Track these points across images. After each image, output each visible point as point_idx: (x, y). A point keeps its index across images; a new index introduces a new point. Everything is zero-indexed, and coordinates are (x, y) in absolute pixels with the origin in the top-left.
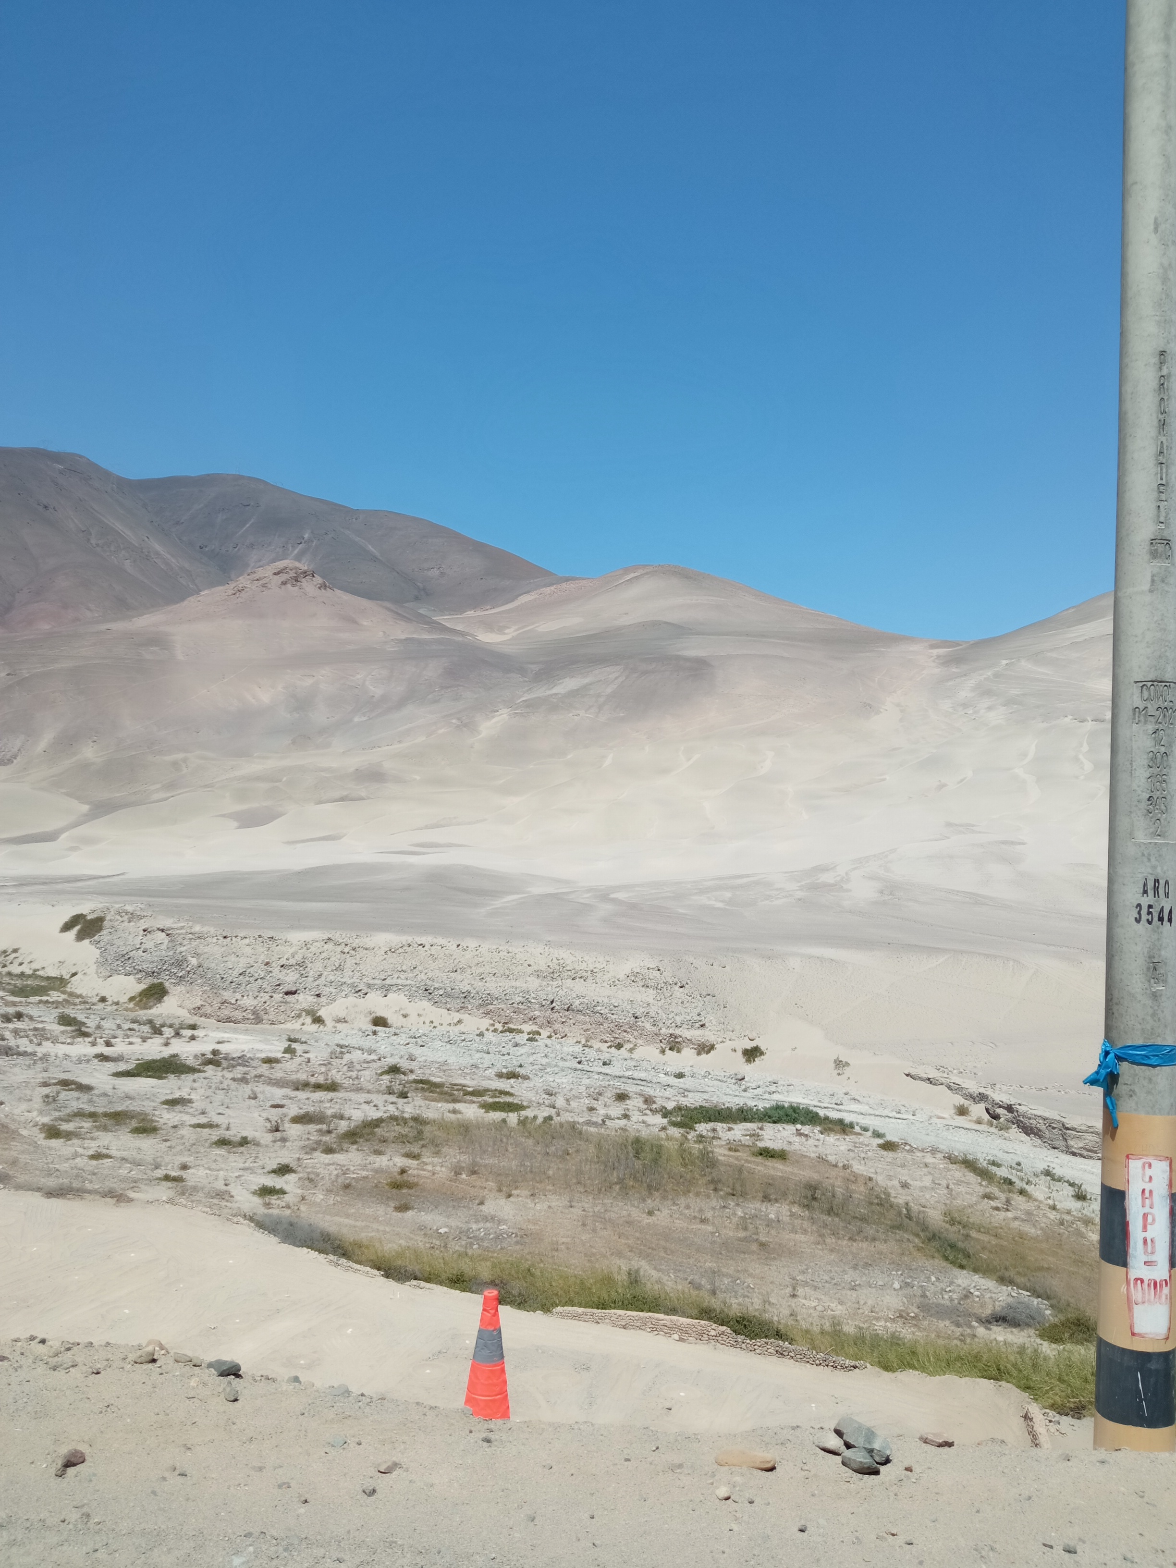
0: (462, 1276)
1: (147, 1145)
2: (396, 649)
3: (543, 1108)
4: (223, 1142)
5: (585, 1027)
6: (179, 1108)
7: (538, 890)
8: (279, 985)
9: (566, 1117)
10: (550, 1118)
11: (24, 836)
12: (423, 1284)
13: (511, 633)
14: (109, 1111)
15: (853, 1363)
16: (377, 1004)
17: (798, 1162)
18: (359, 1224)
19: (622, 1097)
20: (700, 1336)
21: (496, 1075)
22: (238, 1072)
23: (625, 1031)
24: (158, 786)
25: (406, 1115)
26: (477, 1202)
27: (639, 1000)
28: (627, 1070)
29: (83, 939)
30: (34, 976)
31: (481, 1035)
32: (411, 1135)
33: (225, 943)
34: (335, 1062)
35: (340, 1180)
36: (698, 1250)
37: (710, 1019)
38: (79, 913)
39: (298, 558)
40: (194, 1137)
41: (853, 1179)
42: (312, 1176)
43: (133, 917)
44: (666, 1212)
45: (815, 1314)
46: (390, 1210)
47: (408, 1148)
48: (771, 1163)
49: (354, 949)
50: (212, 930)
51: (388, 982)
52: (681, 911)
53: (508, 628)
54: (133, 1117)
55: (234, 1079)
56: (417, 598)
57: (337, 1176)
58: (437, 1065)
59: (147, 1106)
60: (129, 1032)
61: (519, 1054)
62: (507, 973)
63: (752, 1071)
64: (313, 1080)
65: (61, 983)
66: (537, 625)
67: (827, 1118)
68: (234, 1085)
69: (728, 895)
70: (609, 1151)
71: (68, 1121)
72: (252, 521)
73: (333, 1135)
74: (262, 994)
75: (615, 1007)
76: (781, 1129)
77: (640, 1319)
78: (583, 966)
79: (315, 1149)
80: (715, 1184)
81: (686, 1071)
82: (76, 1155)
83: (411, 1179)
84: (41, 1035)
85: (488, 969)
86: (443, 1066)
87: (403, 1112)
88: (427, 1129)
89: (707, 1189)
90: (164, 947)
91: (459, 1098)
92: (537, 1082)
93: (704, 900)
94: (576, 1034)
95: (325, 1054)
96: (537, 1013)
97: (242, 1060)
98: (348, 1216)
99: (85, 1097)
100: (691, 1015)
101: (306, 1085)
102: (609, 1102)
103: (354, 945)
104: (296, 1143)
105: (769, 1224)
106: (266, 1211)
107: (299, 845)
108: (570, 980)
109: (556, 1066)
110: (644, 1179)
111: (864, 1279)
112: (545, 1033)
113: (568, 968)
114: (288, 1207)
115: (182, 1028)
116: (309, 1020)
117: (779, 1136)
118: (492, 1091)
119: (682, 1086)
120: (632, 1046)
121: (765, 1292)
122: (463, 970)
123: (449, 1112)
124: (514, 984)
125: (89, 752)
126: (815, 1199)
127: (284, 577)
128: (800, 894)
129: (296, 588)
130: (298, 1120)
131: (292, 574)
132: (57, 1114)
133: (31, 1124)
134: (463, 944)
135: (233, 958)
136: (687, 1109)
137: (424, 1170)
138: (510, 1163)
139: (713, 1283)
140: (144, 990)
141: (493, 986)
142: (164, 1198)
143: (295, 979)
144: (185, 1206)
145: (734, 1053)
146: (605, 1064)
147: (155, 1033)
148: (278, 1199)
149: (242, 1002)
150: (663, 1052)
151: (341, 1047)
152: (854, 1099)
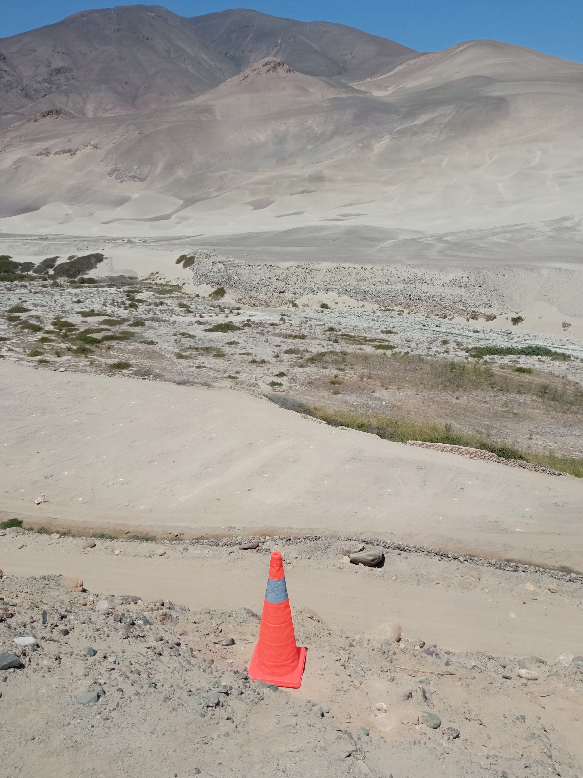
0: (364, 425)
1: (221, 362)
2: (328, 104)
3: (404, 348)
4: (254, 362)
5: (427, 308)
6: (234, 346)
7: (404, 237)
8: (276, 289)
9: (416, 352)
10: (408, 353)
11: (155, 217)
12: (345, 428)
13: (391, 90)
14: (203, 347)
15: (560, 472)
16: (323, 297)
17: (538, 375)
18: (316, 399)
19: (445, 342)
20: (480, 457)
21: (381, 332)
22: (259, 330)
23: (448, 310)
24: (214, 189)
25: (337, 351)
26: (371, 391)
27: (456, 294)
28: (449, 329)
29: (186, 267)
30: (167, 285)
31: (374, 312)
32: (340, 360)
33: (250, 269)
34: (304, 325)
35: (307, 380)
36: (481, 416)
37: (495, 303)
38: (183, 254)
39: (275, 56)
40: (241, 359)
41: (568, 383)
42: (294, 378)
43: (207, 256)
44: (465, 398)
45: (541, 448)
46: (330, 394)
47: (338, 366)
48: (522, 375)
49: (310, 271)
50: (243, 262)
51: (328, 287)
52: (482, 245)
53: (389, 87)
54: (214, 350)
55: (257, 333)
56: (339, 73)
57: (306, 378)
58: (352, 327)
59: (220, 345)
60: (210, 311)
61: (393, 321)
62: (387, 281)
63: (516, 329)
64: (293, 334)
65: (179, 288)
66: (406, 83)
67: (556, 353)
68: (257, 336)
69: (509, 236)
70: (437, 369)
71: (186, 351)
72: (251, 36)
73: (303, 359)
74: (268, 293)
75: (443, 297)
76: (530, 358)
77: (450, 447)
78: (427, 277)
79: (295, 366)
80: (492, 385)
81: (480, 329)
82: (190, 366)
83: (340, 380)
84: (172, 312)
85: (377, 279)
86: (355, 328)
87: (336, 349)
88: (347, 358)
89: (488, 387)
90: (222, 271)
91: (363, 343)
92: (402, 335)
93: (495, 239)
94: (422, 311)
95: (299, 322)
96: (402, 301)
97: (261, 324)
98: (311, 396)
99: (192, 340)
100: (484, 301)
101: (290, 336)
102: (438, 345)
103: (310, 269)
104: (286, 363)
105: (520, 404)
106: (274, 393)
107: (283, 218)
108: (419, 285)
109: (411, 327)
110: (455, 382)
111: (569, 432)
112: (406, 311)
113: (419, 278)
114: (284, 391)
115: (233, 309)
116: (291, 305)
117: (528, 361)
118: (379, 339)
119: (478, 337)
120: (451, 317)
121: (515, 437)
122: (365, 280)
123: (358, 349)
124: (390, 287)
125: (180, 173)
126: (545, 393)
127: (268, 67)
128: (551, 234)
129: (275, 73)
130: (286, 352)
131: (272, 65)
132: (181, 348)
133: (170, 352)
134: (365, 267)
135: (254, 276)
136: (479, 348)
137: (346, 376)
138: (387, 373)
139: (488, 432)
140: (215, 291)
141: (380, 288)
142: (228, 386)
143: (283, 285)
144: (238, 390)
145: (506, 320)
146: (437, 326)
147: (222, 311)
148: (279, 387)
149: (259, 297)
150: (468, 320)
151: (306, 318)
152: (572, 343)
